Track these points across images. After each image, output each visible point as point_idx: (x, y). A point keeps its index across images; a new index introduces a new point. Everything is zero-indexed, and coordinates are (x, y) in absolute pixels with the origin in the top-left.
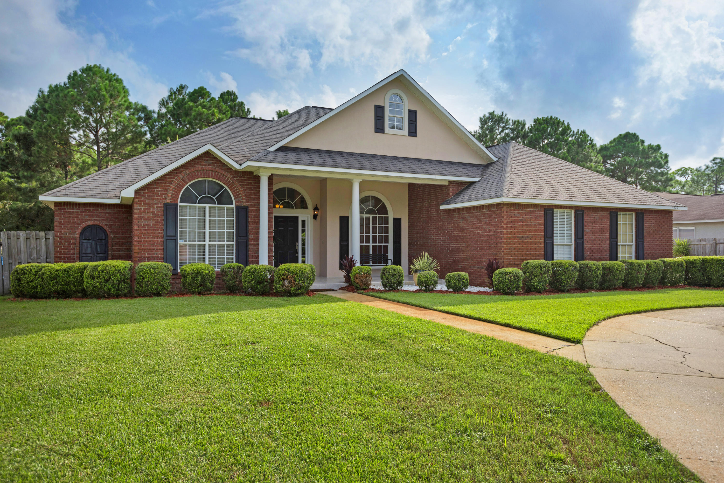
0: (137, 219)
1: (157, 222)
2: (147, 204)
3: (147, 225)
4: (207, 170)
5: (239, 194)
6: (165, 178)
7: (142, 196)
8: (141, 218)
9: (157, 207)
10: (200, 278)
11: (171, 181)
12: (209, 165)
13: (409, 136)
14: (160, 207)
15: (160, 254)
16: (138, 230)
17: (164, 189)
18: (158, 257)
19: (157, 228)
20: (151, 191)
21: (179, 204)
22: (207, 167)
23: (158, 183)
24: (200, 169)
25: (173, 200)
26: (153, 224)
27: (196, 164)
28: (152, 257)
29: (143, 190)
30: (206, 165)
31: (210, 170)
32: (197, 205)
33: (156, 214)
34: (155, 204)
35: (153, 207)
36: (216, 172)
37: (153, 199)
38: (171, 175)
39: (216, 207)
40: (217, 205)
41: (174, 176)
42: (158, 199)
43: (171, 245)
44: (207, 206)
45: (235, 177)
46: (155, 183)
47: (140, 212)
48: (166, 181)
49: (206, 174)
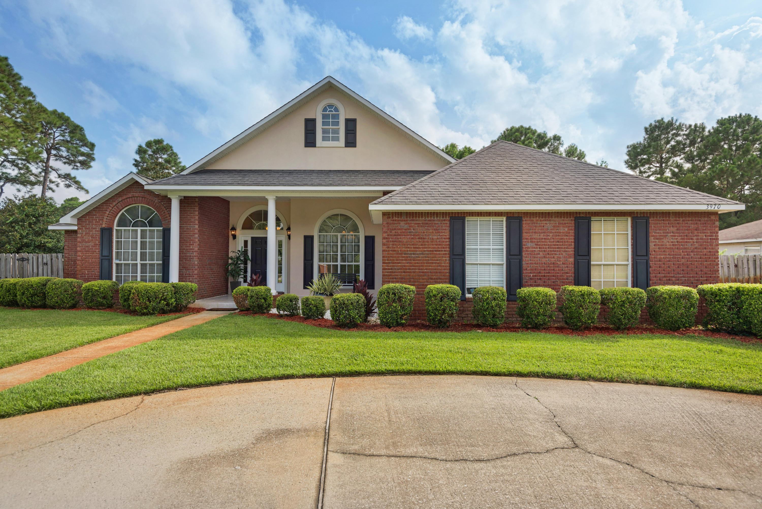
0: (80, 242)
1: (95, 244)
2: (88, 229)
3: (87, 247)
4: (137, 197)
5: (167, 217)
6: (102, 206)
7: (84, 222)
8: (83, 241)
9: (95, 231)
10: (90, 294)
11: (107, 208)
12: (139, 192)
13: (345, 147)
14: (98, 231)
15: (97, 272)
16: (80, 251)
17: (101, 215)
18: (96, 274)
19: (95, 249)
20: (91, 218)
21: (115, 228)
22: (137, 195)
23: (96, 211)
24: (130, 196)
25: (108, 224)
26: (92, 246)
27: (129, 192)
28: (91, 274)
29: (84, 217)
30: (136, 192)
31: (140, 197)
32: (131, 228)
33: (94, 238)
34: (94, 229)
35: (92, 231)
36: (145, 198)
37: (92, 225)
38: (107, 203)
39: (146, 230)
40: (148, 228)
41: (110, 203)
42: (96, 224)
43: (106, 263)
44: (139, 229)
45: (162, 202)
46: (94, 210)
47: (81, 236)
48: (103, 208)
49: (137, 200)
